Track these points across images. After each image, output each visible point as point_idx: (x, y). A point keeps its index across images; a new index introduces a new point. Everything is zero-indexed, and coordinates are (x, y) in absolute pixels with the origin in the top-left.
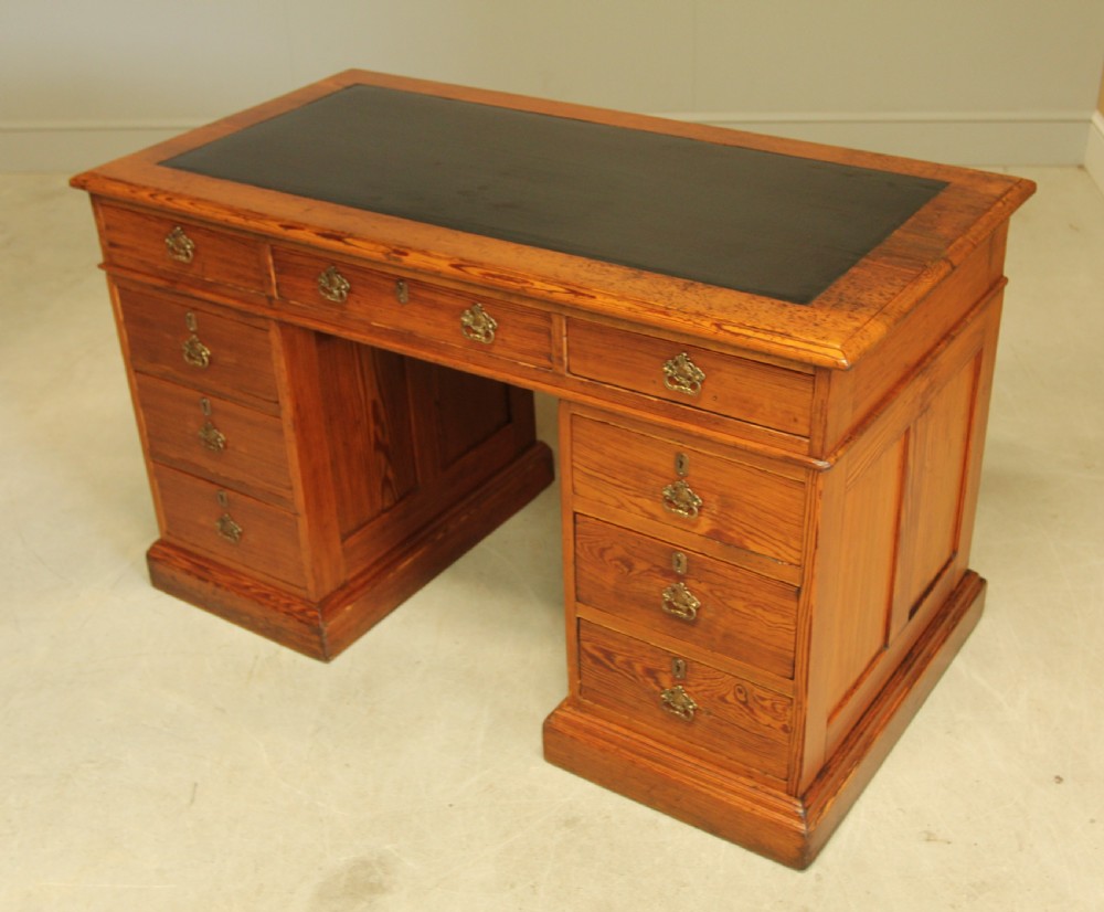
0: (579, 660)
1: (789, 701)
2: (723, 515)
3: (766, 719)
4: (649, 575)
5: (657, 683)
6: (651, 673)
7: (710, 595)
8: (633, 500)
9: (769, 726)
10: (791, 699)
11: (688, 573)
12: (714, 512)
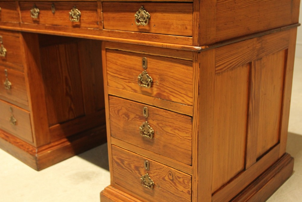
0: (113, 165)
2: (161, 85)
3: (181, 188)
4: (135, 120)
5: (140, 173)
8: (128, 84)
9: (182, 191)
11: (148, 116)
12: (157, 84)
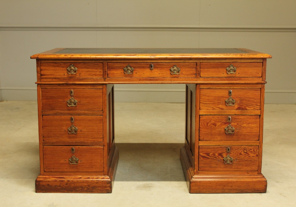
1: (258, 147)
2: (241, 103)
3: (252, 155)
5: (222, 157)
6: (220, 155)
7: (237, 125)
8: (217, 106)
9: (253, 156)
10: (259, 146)
11: (231, 121)
12: (238, 103)
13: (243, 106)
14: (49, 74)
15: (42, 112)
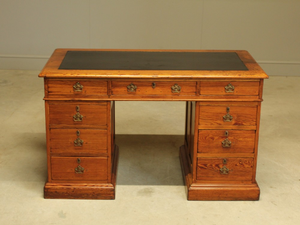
1: (253, 159)
2: (238, 119)
3: (247, 166)
4: (218, 139)
5: (219, 167)
6: (217, 166)
7: (233, 139)
8: (215, 122)
9: (248, 168)
10: (253, 158)
11: (228, 135)
12: (236, 119)
13: (239, 121)
14: (56, 91)
15: (50, 126)
